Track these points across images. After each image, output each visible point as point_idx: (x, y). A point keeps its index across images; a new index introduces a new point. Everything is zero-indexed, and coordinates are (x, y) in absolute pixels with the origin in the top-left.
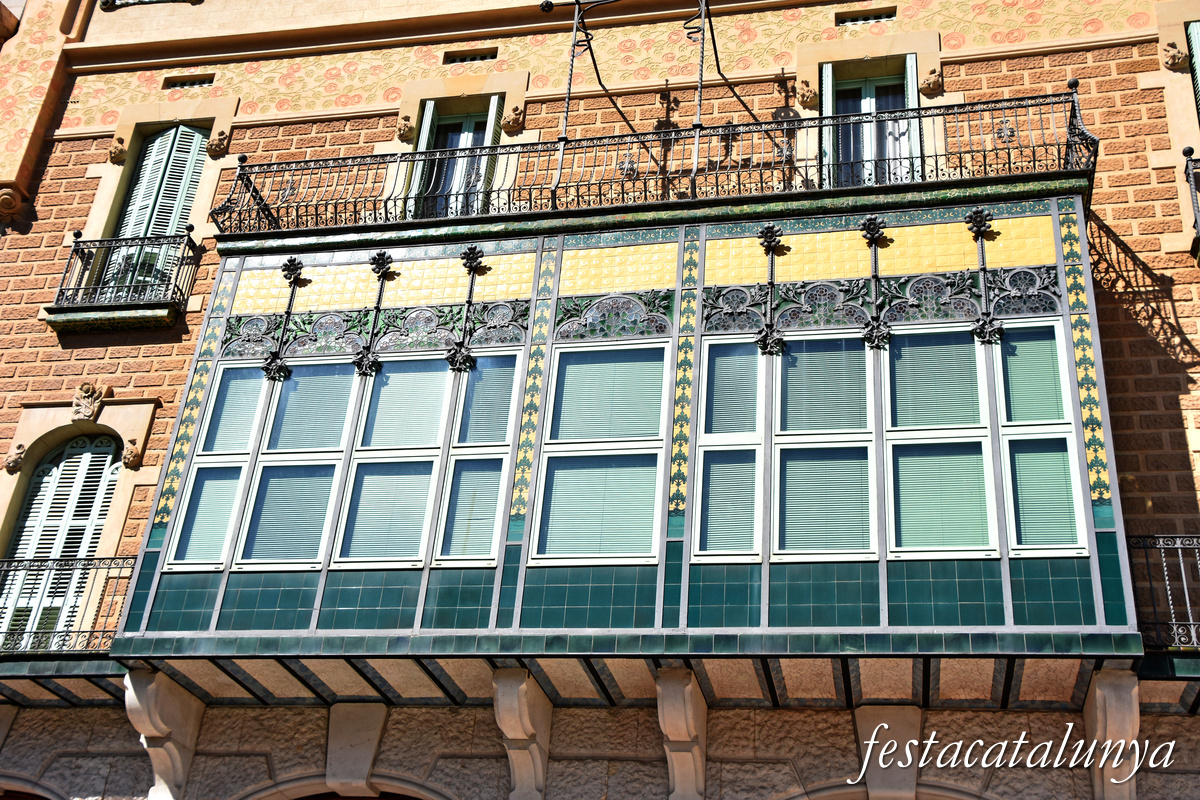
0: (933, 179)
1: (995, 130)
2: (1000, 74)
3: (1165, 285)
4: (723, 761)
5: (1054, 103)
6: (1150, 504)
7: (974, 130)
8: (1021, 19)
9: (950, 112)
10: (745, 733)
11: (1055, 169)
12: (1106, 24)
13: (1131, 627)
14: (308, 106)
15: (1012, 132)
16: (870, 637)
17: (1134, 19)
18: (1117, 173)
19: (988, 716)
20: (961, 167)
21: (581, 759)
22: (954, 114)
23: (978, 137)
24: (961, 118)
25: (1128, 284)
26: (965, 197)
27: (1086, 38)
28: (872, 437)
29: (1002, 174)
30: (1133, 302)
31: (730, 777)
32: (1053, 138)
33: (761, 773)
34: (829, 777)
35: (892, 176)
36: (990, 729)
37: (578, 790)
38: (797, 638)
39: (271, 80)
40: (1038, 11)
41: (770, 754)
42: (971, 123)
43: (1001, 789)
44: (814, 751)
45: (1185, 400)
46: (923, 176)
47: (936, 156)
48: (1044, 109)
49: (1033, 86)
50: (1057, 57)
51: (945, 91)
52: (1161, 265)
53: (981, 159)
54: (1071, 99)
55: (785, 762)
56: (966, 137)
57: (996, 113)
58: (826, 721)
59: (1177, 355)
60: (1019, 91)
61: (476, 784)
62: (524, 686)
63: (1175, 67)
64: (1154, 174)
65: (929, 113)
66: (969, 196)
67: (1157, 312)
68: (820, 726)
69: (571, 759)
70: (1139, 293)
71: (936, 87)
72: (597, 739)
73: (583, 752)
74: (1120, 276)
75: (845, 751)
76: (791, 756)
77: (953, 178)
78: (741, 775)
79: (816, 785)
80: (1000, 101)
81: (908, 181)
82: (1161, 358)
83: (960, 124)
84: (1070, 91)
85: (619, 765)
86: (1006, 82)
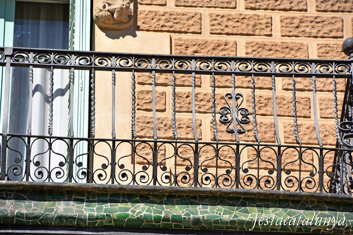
0: (106, 182)
1: (218, 109)
2: (233, 12)
5: (318, 76)
7: (182, 103)
9: (144, 65)
11: (313, 190)
15: (246, 116)
20: (155, 165)
22: (150, 71)
23: (188, 116)
24: (162, 78)
26: (158, 219)
29: (225, 187)
32: (314, 135)
35: (33, 168)
42: (178, 89)
46: (89, 174)
47: (114, 141)
48: (302, 83)
49: (287, 40)
51: (138, 28)
53: (191, 155)
54: (346, 72)
56: (168, 114)
57: (221, 80)
60: (263, 46)
65: (108, 63)
66: (166, 219)
71: (124, 18)
77: (141, 184)
80: (230, 59)
81: (61, 180)
83: (160, 89)
84: (347, 59)
86: (242, 28)
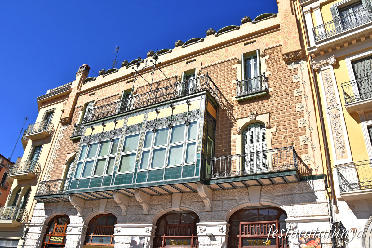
3: (232, 106)
4: (152, 205)
6: (223, 150)
8: (215, 57)
10: (156, 200)
12: (229, 56)
13: (199, 177)
14: (107, 95)
16: (161, 182)
17: (233, 55)
18: (227, 86)
19: (192, 193)
21: (132, 206)
25: (226, 108)
27: (226, 59)
28: (167, 146)
30: (226, 111)
31: (153, 207)
33: (157, 207)
34: (167, 207)
36: (192, 196)
37: (131, 211)
38: (151, 183)
39: (103, 92)
40: (218, 56)
41: (159, 203)
43: (192, 206)
44: (165, 202)
45: (232, 129)
50: (220, 64)
51: (201, 74)
52: (232, 103)
55: (161, 204)
58: (168, 197)
59: (232, 120)
61: (118, 211)
62: (117, 195)
63: (238, 63)
64: (233, 85)
67: (230, 112)
68: (167, 198)
69: (131, 206)
70: (228, 109)
72: (135, 202)
73: (133, 205)
74: (225, 106)
75: (170, 202)
76: (162, 203)
78: (154, 207)
79: (165, 208)
82: (229, 121)
85: (137, 207)
